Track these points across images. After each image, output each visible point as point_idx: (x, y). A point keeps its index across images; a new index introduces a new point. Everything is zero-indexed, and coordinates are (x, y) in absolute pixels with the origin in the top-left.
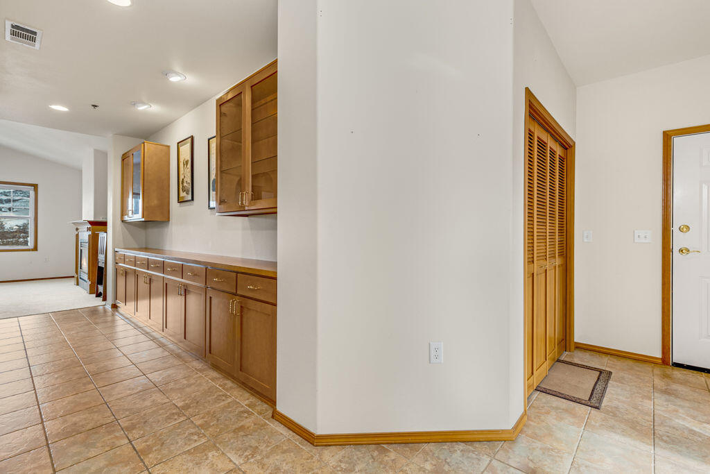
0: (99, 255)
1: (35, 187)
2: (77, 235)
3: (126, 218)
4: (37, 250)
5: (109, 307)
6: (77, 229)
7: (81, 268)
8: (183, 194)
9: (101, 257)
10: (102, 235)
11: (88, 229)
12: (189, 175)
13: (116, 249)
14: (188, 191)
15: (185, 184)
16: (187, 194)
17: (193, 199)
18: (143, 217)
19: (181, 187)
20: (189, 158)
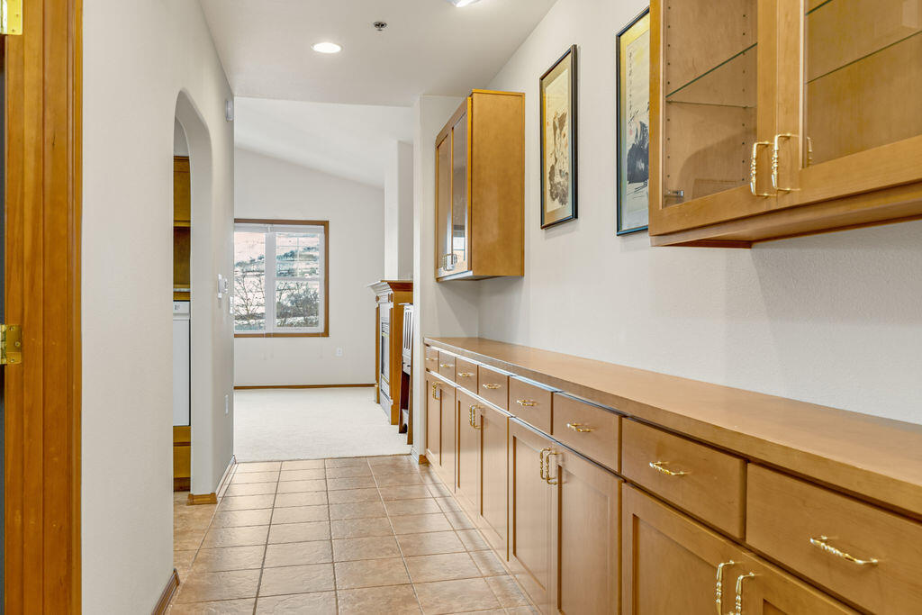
0: (404, 349)
1: (325, 224)
2: (378, 309)
3: (443, 273)
4: (328, 335)
5: (415, 459)
6: (378, 298)
7: (382, 372)
8: (553, 205)
9: (406, 353)
10: (408, 309)
11: (391, 298)
12: (568, 152)
13: (427, 341)
14: (565, 195)
15: (557, 179)
16: (563, 202)
17: (575, 215)
18: (470, 268)
19: (548, 187)
20: (565, 108)
